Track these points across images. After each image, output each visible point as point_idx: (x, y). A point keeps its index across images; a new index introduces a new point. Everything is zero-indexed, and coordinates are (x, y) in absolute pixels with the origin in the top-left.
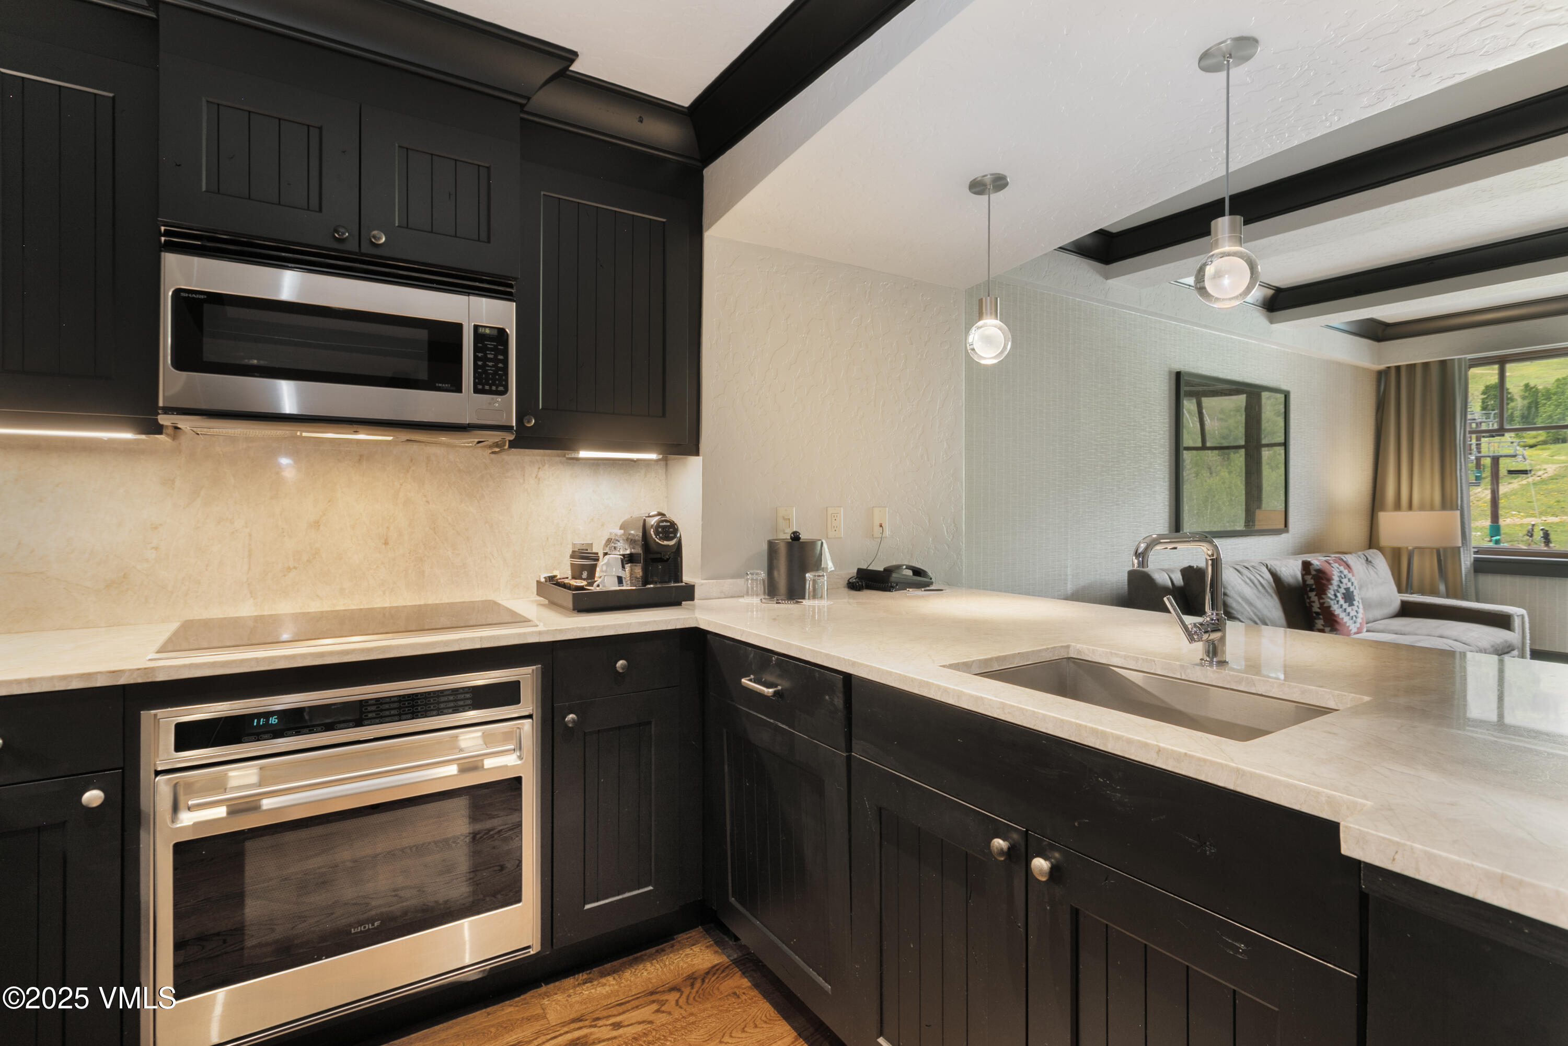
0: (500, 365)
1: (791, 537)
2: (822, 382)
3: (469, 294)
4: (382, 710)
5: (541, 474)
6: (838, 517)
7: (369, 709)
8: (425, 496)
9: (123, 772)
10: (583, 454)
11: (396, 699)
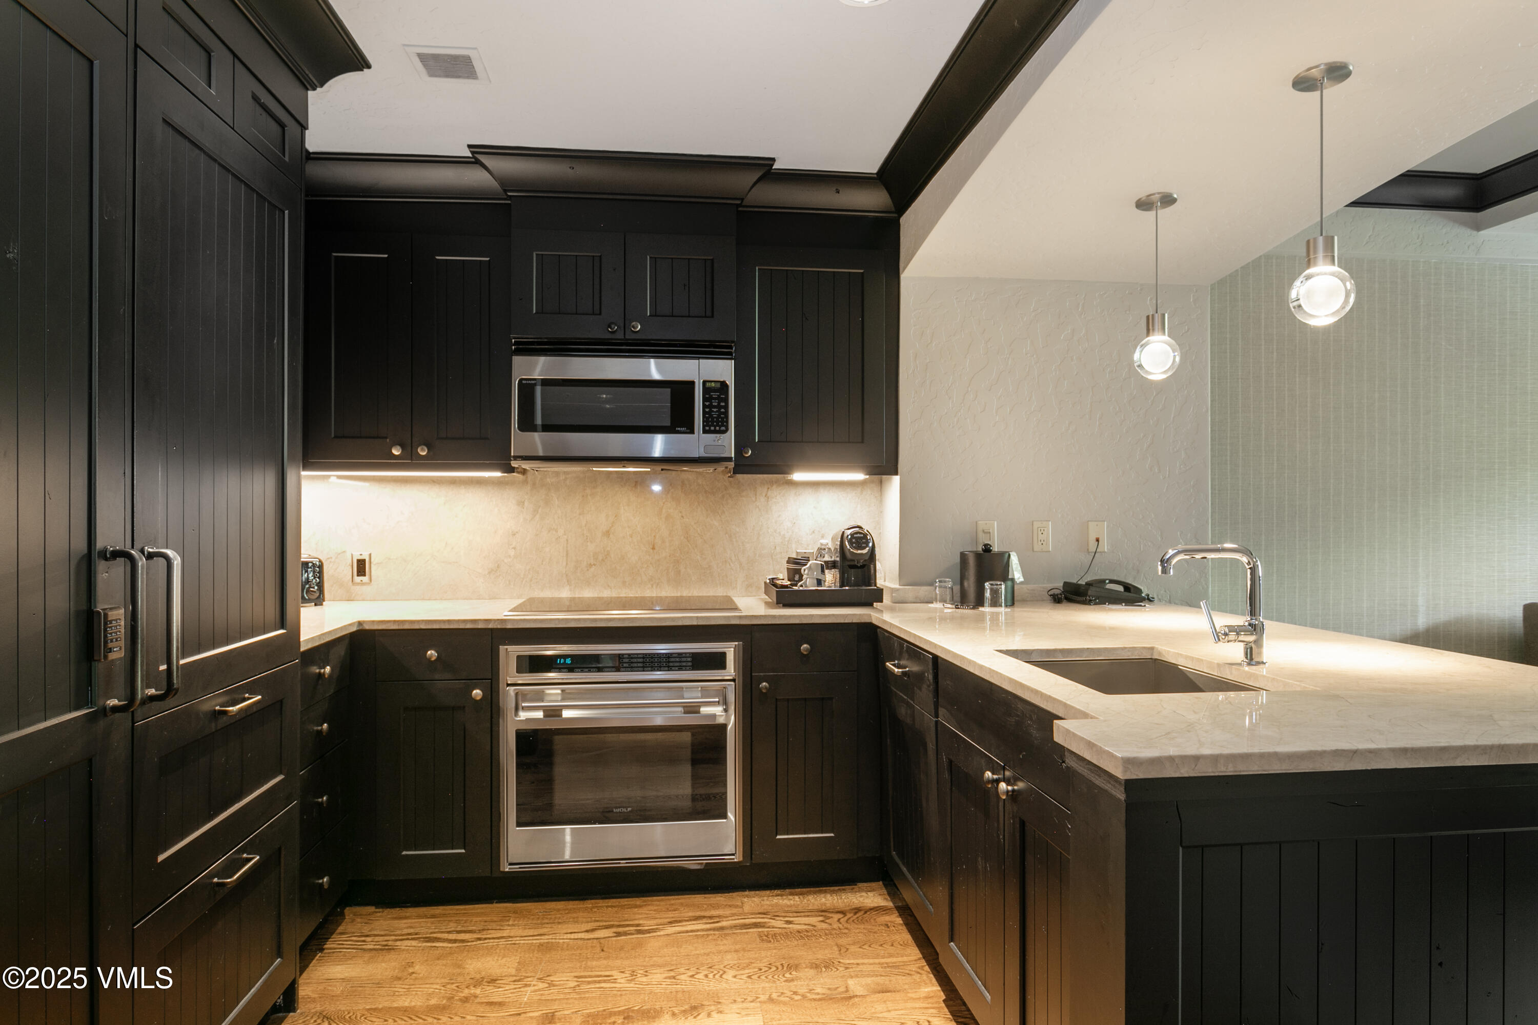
0: (723, 410)
1: (982, 549)
2: (1027, 400)
3: (699, 358)
4: (632, 663)
5: (770, 493)
6: (1046, 530)
7: (624, 660)
8: (681, 512)
9: (491, 682)
10: (798, 476)
11: (641, 656)
